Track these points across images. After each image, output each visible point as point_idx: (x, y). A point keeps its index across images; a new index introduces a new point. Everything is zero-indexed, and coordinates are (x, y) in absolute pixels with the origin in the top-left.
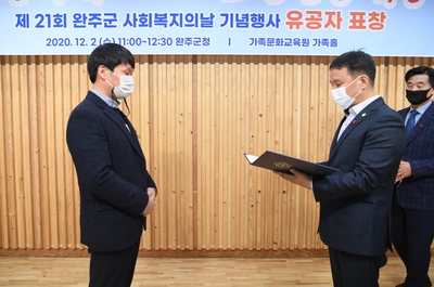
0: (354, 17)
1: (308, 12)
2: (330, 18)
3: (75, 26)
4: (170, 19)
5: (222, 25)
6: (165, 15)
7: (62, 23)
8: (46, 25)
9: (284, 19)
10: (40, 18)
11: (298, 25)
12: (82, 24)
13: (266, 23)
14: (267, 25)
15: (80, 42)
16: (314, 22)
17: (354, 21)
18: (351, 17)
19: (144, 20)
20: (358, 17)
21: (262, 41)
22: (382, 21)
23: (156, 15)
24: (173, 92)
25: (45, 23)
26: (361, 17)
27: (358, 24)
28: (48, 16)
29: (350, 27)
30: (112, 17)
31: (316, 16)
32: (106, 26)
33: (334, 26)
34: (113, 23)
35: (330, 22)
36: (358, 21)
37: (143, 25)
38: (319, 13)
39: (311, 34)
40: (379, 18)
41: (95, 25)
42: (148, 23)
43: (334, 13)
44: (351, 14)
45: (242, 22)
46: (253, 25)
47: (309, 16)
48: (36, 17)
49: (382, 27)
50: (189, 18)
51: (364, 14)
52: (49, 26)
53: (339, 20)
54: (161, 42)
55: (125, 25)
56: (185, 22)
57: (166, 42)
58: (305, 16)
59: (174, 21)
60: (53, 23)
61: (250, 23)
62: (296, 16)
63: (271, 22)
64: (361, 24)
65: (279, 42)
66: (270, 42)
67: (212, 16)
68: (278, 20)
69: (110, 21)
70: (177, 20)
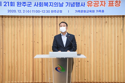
0: (110, 3)
1: (94, 1)
2: (102, 3)
3: (18, 6)
4: (49, 4)
5: (66, 6)
6: (48, 3)
7: (13, 5)
8: (8, 5)
9: (86, 4)
10: (5, 3)
11: (91, 6)
12: (20, 5)
13: (80, 5)
14: (81, 6)
15: (19, 11)
16: (96, 5)
17: (110, 4)
18: (109, 3)
19: (41, 4)
20: (111, 3)
21: (79, 11)
22: (120, 3)
23: (45, 3)
24: (50, 28)
25: (7, 4)
26: (112, 3)
27: (111, 5)
28: (8, 2)
29: (109, 6)
30: (30, 3)
31: (97, 2)
32: (28, 6)
33: (103, 6)
34: (30, 5)
35: (102, 4)
36: (111, 4)
37: (40, 6)
38: (98, 2)
39: (95, 9)
40: (118, 2)
41: (24, 6)
42: (42, 5)
43: (103, 1)
44: (109, 1)
45: (73, 5)
46: (76, 6)
47: (95, 3)
48: (4, 3)
49: (119, 5)
50: (55, 4)
51: (113, 1)
52: (9, 6)
53: (105, 3)
54: (46, 11)
55: (34, 6)
56: (54, 5)
57: (48, 11)
58: (93, 3)
59: (50, 5)
60: (10, 5)
61: (75, 5)
62: (90, 3)
63: (82, 5)
64: (112, 5)
65: (85, 11)
66: (82, 11)
67: (63, 3)
68: (84, 4)
69: (29, 4)
70: (51, 4)
